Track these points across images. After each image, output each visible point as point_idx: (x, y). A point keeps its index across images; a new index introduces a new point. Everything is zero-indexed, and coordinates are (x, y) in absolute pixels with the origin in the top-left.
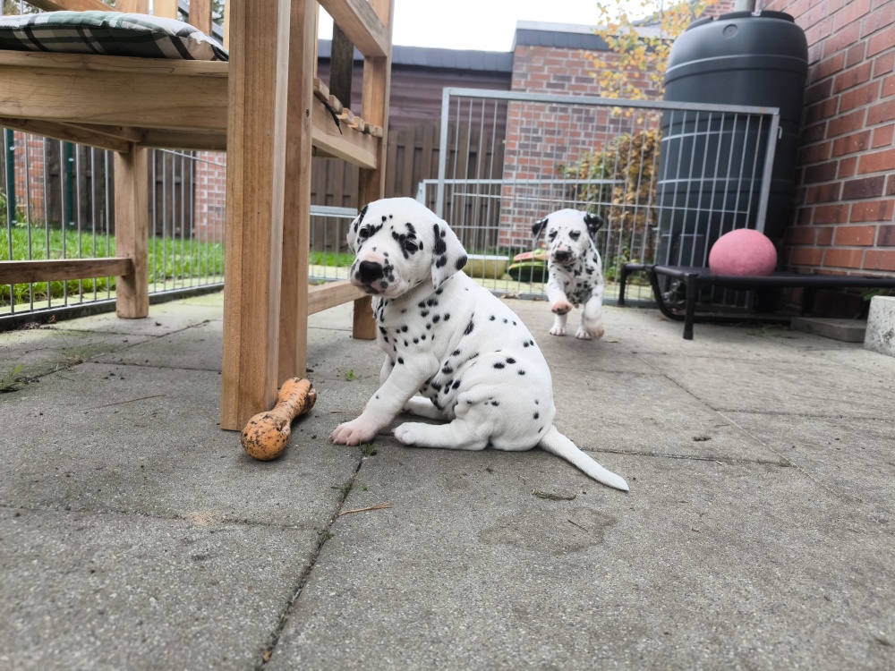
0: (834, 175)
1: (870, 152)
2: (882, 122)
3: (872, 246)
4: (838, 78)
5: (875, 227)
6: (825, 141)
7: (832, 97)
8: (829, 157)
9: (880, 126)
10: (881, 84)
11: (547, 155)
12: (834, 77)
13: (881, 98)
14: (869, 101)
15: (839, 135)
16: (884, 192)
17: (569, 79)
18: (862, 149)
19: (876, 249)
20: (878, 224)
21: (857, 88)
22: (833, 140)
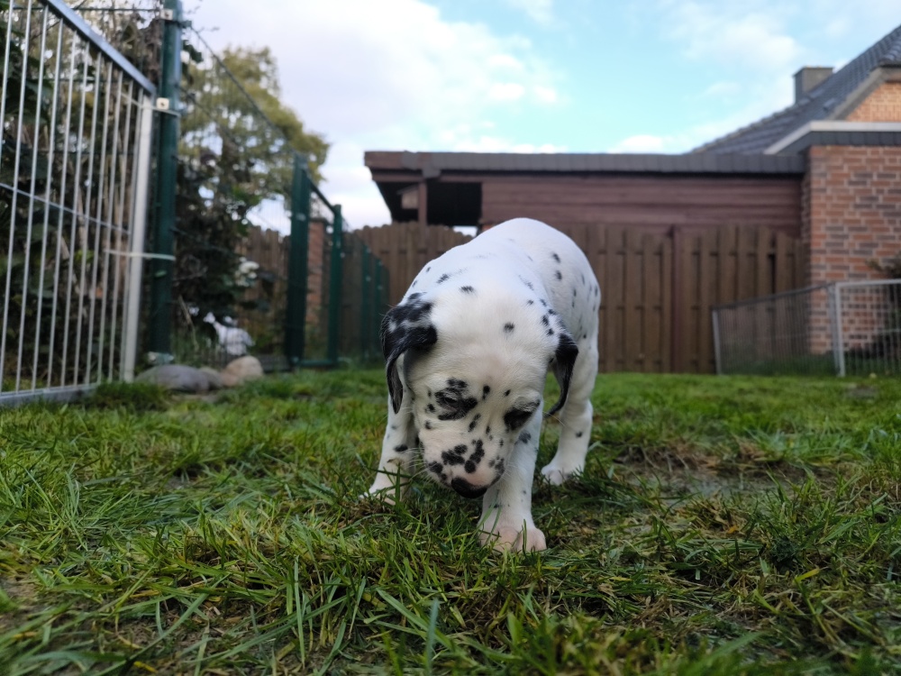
11: (856, 252)
17: (870, 175)
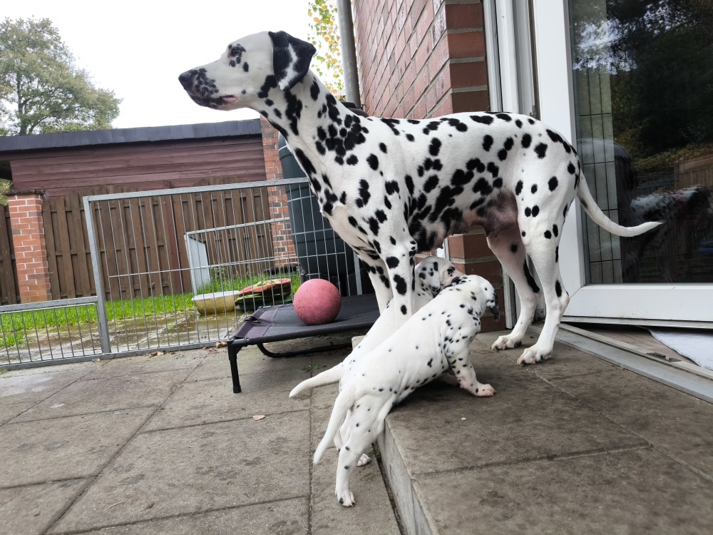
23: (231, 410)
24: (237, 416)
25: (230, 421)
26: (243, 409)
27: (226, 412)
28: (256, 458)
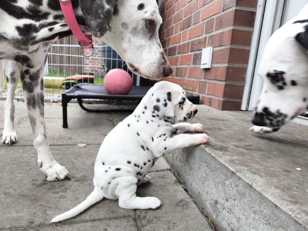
0: (166, 45)
1: (174, 35)
2: (176, 22)
3: (174, 76)
4: (167, 4)
5: (174, 68)
6: (164, 31)
7: (166, 12)
8: (165, 37)
9: (176, 24)
10: (176, 5)
12: (166, 3)
13: (177, 11)
14: (174, 13)
15: (167, 28)
16: (177, 53)
18: (172, 34)
19: (175, 77)
20: (175, 67)
21: (171, 7)
22: (166, 30)
23: (61, 138)
24: (65, 143)
25: (60, 145)
26: (70, 139)
27: (58, 139)
28: (83, 176)
